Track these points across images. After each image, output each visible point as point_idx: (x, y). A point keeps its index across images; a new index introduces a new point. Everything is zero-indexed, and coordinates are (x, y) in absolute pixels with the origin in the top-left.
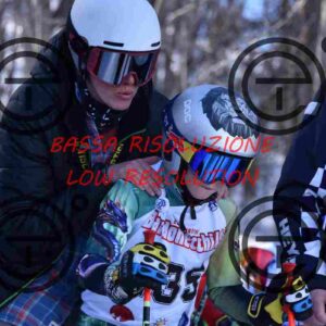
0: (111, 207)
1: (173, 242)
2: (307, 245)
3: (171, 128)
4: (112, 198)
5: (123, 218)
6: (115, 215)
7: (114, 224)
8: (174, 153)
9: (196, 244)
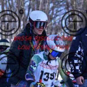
0: (32, 61)
1: (46, 68)
2: (76, 67)
3: (47, 45)
4: (32, 59)
5: (35, 64)
6: (33, 63)
7: (33, 66)
8: (47, 51)
9: (51, 68)
